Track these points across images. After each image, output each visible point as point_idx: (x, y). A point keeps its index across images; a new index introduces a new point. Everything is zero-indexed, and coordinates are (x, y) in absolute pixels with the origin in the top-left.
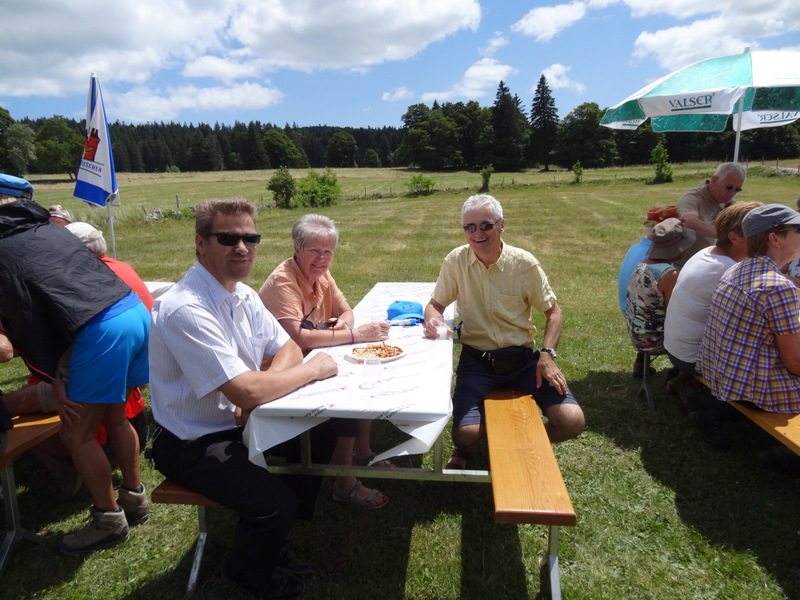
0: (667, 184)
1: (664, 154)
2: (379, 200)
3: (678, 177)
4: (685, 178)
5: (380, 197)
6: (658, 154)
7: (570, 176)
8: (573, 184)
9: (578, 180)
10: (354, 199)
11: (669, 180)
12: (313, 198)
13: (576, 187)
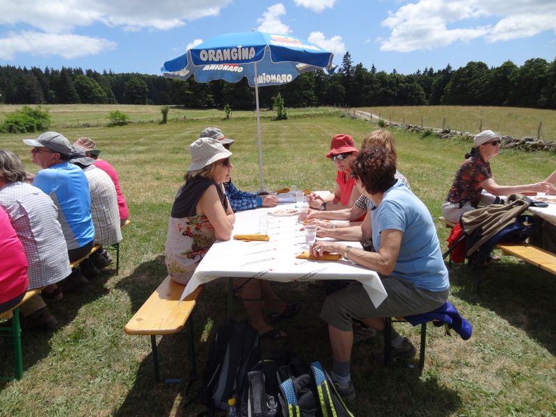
0: (283, 121)
1: (282, 101)
2: (87, 128)
3: (291, 117)
4: (295, 117)
5: (89, 126)
6: (278, 101)
7: (222, 114)
8: (225, 119)
9: (228, 117)
10: (69, 127)
11: (285, 118)
12: (11, 126)
13: (226, 122)
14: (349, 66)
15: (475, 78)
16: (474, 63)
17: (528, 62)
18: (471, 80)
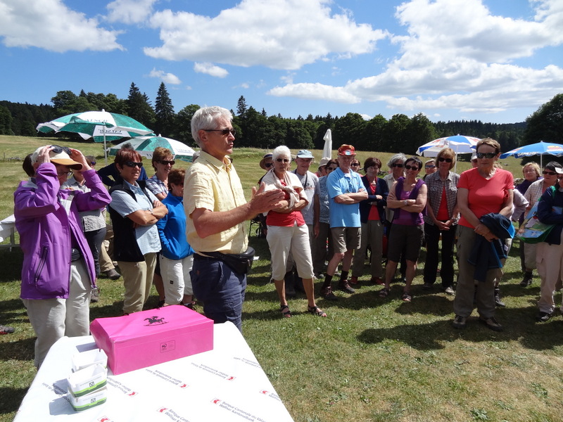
14: (244, 109)
15: (354, 127)
16: (352, 114)
17: (394, 117)
18: (351, 128)
